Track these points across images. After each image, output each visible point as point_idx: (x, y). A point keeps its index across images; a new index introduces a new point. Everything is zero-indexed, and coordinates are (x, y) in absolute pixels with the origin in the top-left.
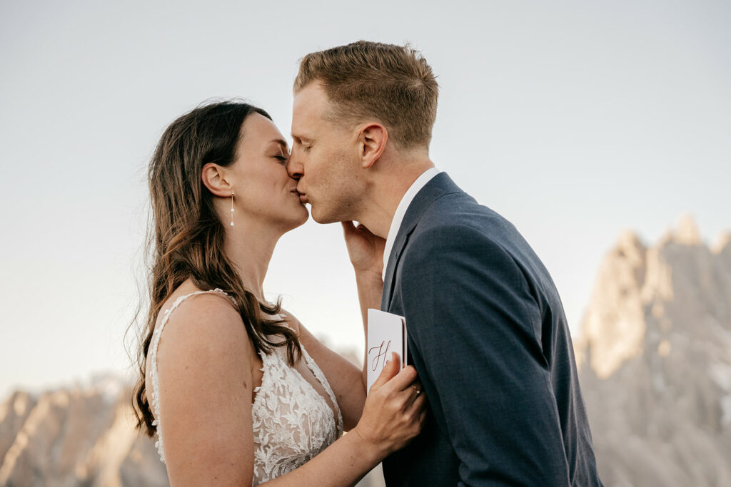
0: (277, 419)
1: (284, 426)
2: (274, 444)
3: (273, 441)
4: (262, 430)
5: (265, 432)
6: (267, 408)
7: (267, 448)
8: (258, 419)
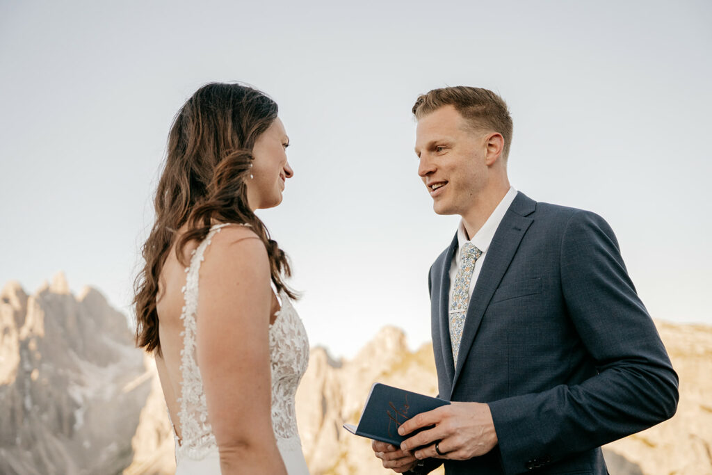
0: (288, 342)
1: (292, 348)
2: (282, 363)
3: (281, 360)
4: (275, 349)
5: (278, 351)
6: (282, 330)
7: (275, 366)
8: (274, 340)
